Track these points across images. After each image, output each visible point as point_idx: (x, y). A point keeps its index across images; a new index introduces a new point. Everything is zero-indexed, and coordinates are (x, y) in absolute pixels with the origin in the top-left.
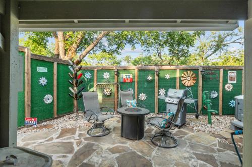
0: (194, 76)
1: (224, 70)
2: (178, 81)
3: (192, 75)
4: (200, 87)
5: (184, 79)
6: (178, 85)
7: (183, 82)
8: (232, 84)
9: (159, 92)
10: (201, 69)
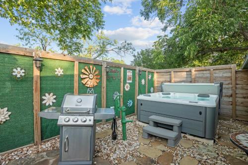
0: (97, 73)
1: (124, 68)
2: (76, 79)
3: (95, 71)
4: (104, 88)
5: (85, 76)
6: (76, 85)
7: (84, 82)
8: (129, 83)
9: (42, 100)
10: (105, 65)
